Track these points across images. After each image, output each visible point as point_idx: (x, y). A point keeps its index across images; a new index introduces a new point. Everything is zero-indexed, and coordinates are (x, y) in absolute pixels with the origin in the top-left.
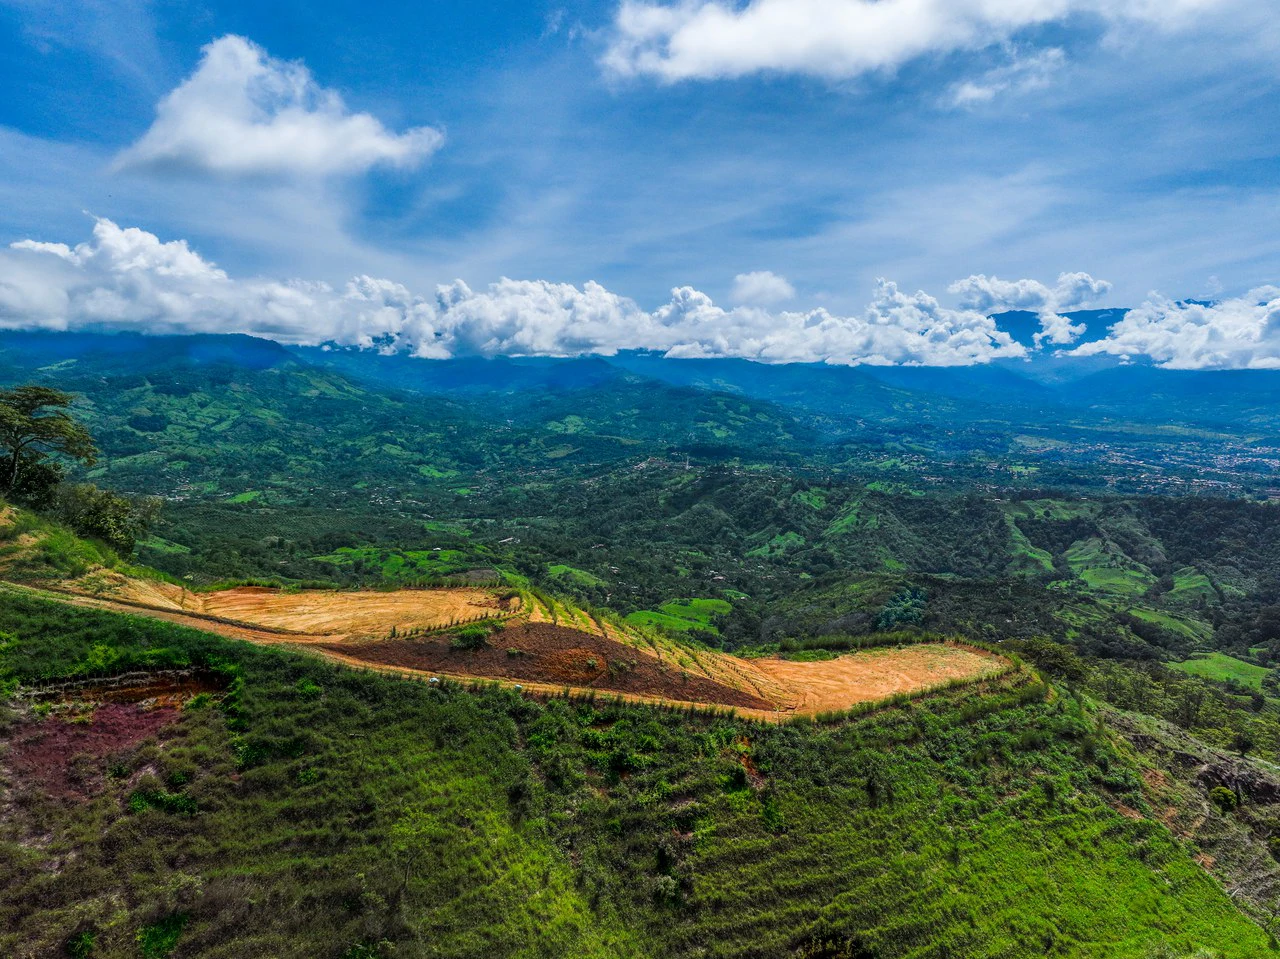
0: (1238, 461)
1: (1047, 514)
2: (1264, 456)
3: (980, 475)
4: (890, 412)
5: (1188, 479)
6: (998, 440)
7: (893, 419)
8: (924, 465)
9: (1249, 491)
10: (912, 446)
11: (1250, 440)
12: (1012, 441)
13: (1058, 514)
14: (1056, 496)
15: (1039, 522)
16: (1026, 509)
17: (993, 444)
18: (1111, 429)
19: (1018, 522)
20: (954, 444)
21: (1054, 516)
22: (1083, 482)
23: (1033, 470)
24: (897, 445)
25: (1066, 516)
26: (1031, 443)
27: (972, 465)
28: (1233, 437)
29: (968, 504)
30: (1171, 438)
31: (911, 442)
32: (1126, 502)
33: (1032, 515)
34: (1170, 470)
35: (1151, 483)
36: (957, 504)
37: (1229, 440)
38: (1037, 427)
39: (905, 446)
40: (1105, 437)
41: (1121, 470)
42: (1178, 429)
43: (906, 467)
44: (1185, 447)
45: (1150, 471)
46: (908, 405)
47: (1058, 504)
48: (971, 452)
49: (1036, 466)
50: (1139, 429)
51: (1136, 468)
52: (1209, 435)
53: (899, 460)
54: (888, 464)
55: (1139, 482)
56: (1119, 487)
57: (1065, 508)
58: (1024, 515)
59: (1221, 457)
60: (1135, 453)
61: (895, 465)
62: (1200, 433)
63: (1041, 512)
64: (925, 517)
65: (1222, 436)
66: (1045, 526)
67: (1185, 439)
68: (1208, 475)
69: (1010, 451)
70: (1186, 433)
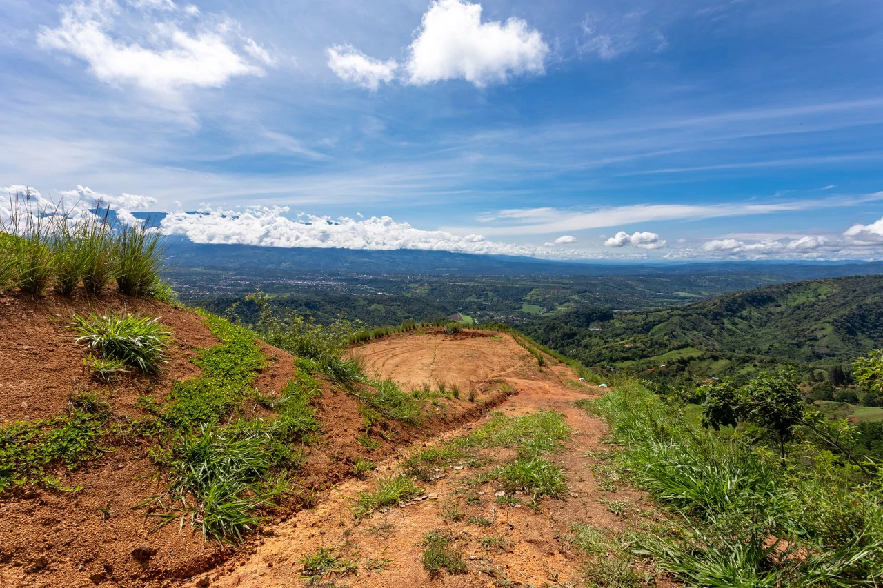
0: (229, 282)
2: (238, 279)
5: (211, 292)
9: (237, 295)
11: (230, 274)
18: (169, 270)
28: (224, 272)
30: (198, 274)
34: (201, 288)
35: (195, 295)
37: (222, 274)
42: (199, 269)
44: (205, 277)
45: (193, 289)
50: (183, 271)
51: (187, 288)
52: (214, 272)
55: (190, 295)
59: (221, 281)
62: (210, 271)
65: (220, 272)
67: (205, 274)
68: (218, 289)
70: (204, 271)
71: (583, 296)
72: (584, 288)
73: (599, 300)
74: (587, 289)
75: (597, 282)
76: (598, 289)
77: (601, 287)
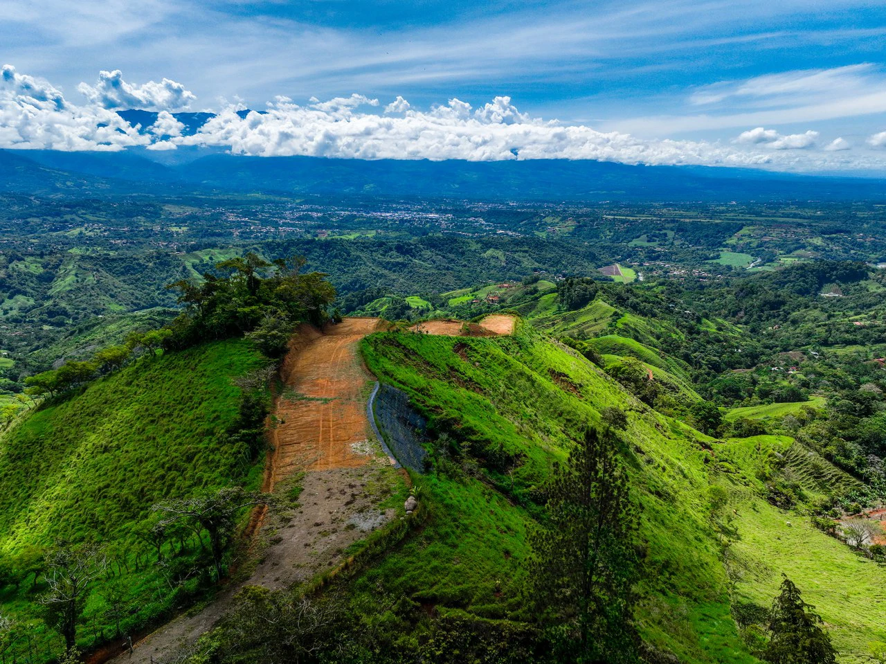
0: (297, 215)
1: (211, 258)
2: (307, 210)
3: (150, 236)
4: (56, 190)
5: (276, 228)
6: (151, 209)
7: (59, 196)
8: (105, 231)
9: (309, 233)
10: (87, 216)
11: (298, 201)
12: (162, 209)
13: (217, 257)
14: (213, 246)
15: (207, 264)
16: (197, 257)
17: (149, 212)
18: (221, 197)
19: (194, 266)
20: (120, 214)
21: (216, 260)
22: (219, 235)
23: (185, 229)
24: (74, 216)
25: (223, 259)
26: (176, 210)
27: (142, 229)
28: (289, 199)
29: (158, 258)
30: (258, 202)
31: (85, 214)
32: (255, 246)
33: (202, 261)
34: (264, 223)
35: (257, 232)
36: (150, 258)
37: (288, 202)
38: (173, 197)
39: (82, 218)
40: (220, 203)
41: (238, 225)
42: (258, 195)
43: (91, 234)
44: (266, 207)
45: (254, 224)
46: (69, 183)
47: (216, 251)
48: (135, 219)
49: (185, 226)
50: (238, 197)
51: (246, 224)
52: (277, 199)
53: (83, 229)
54: (76, 231)
55: (252, 232)
56: (241, 236)
57: (220, 253)
58: (197, 261)
59: (287, 212)
60: (241, 213)
61: (81, 233)
62: (272, 198)
63: (207, 258)
64: (127, 270)
65: (284, 199)
66: (211, 267)
67: (266, 202)
68: (284, 224)
69: (163, 217)
70: (264, 197)
71: (832, 239)
72: (838, 224)
73: (861, 245)
74: (844, 227)
75: (866, 214)
76: (865, 226)
77: (872, 222)
